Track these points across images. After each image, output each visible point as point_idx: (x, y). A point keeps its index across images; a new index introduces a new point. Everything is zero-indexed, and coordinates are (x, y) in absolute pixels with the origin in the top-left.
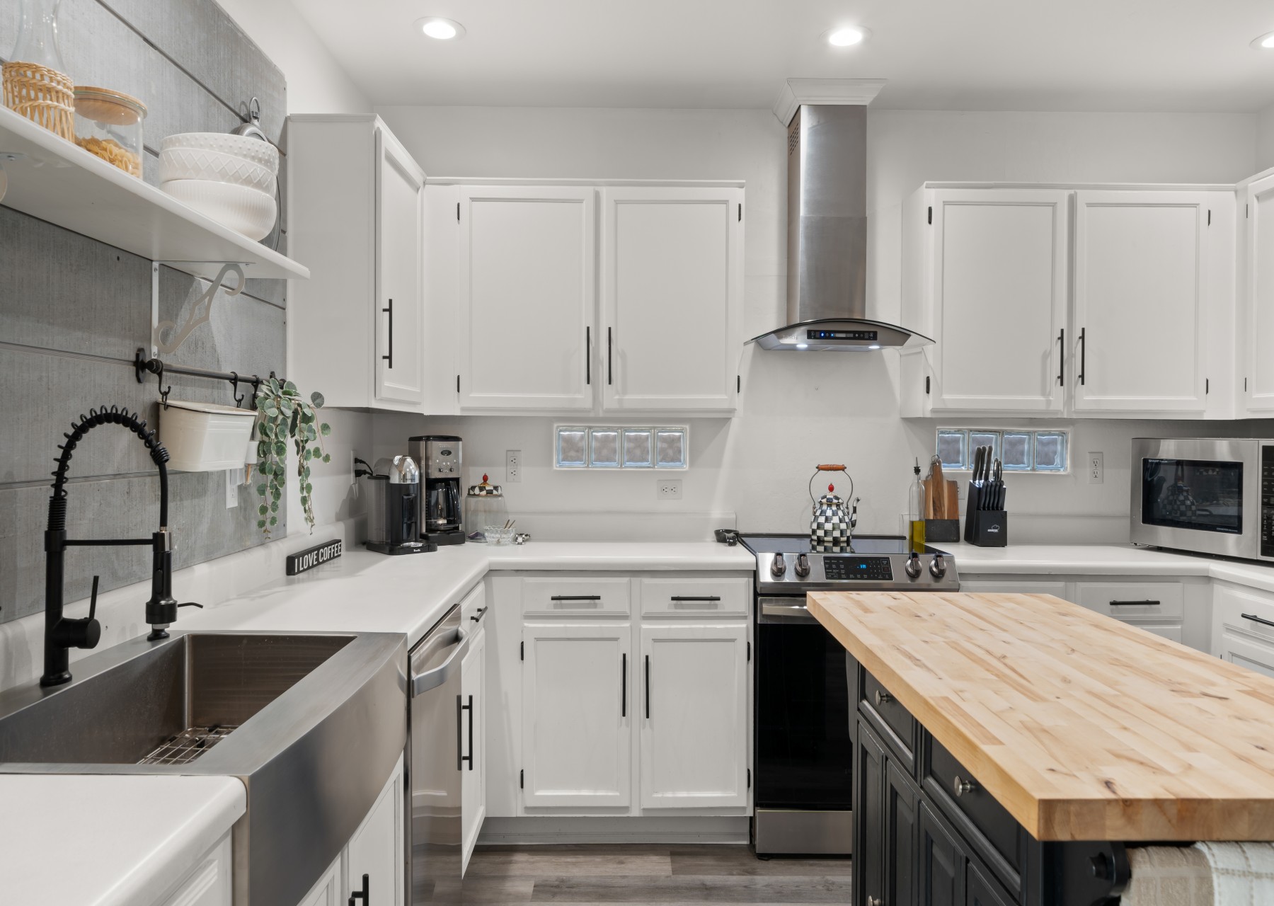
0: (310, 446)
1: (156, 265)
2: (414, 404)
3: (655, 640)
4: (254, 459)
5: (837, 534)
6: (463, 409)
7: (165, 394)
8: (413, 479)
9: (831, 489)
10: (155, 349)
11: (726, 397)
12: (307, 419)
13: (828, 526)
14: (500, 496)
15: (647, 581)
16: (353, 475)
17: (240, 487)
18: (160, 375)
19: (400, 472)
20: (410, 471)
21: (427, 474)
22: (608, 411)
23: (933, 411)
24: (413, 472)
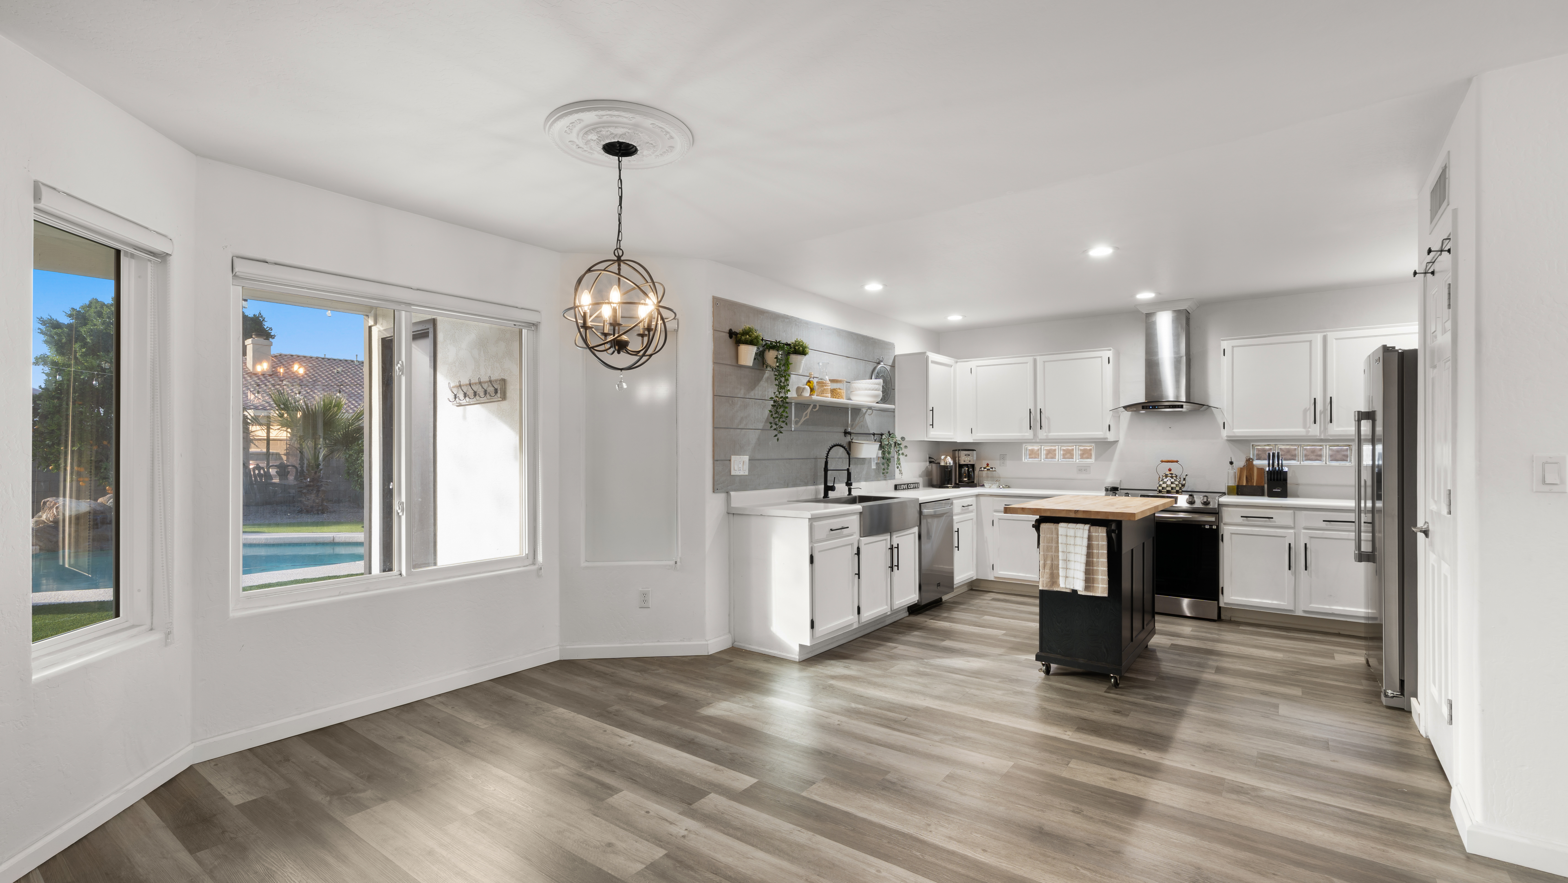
0: (900, 452)
1: (850, 409)
2: (951, 439)
4: (880, 455)
5: (1169, 489)
6: (974, 440)
7: (852, 439)
8: (950, 464)
9: (1169, 470)
10: (849, 429)
11: (1102, 433)
12: (899, 444)
13: (1164, 485)
14: (995, 471)
16: (928, 463)
17: (876, 463)
18: (851, 435)
19: (944, 461)
21: (959, 462)
22: (1041, 439)
23: (1228, 436)
24: (951, 461)
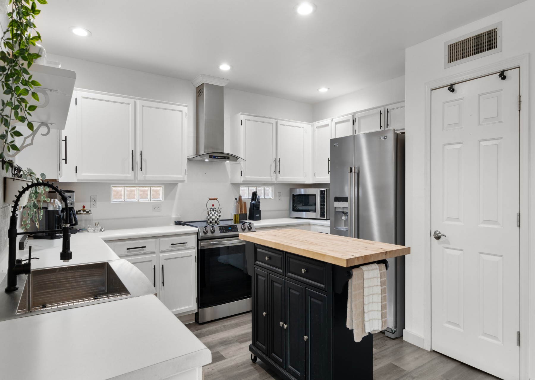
3: (165, 259)
5: (216, 219)
6: (78, 180)
7: (14, 174)
8: (59, 208)
9: (213, 205)
11: (181, 176)
13: (213, 217)
14: (91, 213)
15: (162, 239)
18: (12, 167)
19: (53, 205)
20: (58, 205)
22: (140, 181)
23: (243, 181)
24: (59, 205)
